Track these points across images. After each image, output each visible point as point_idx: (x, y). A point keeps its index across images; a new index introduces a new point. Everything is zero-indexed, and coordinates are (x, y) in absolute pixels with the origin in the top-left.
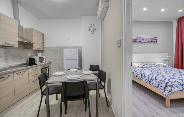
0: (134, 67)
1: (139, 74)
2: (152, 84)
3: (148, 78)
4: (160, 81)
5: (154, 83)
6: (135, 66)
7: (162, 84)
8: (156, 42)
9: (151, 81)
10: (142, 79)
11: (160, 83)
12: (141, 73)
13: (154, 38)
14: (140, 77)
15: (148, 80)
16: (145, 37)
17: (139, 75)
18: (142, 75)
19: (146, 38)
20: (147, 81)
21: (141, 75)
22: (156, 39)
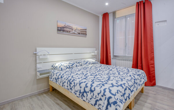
0: (60, 69)
1: (67, 81)
2: (86, 100)
3: (79, 89)
4: (98, 94)
5: (89, 99)
6: (61, 67)
7: (101, 99)
8: (86, 34)
9: (85, 94)
10: (71, 90)
11: (98, 99)
12: (69, 79)
13: (84, 30)
14: (67, 86)
15: (80, 92)
16: (74, 27)
17: (66, 84)
18: (71, 83)
19: (75, 29)
20: (78, 93)
21: (69, 83)
22: (86, 32)
